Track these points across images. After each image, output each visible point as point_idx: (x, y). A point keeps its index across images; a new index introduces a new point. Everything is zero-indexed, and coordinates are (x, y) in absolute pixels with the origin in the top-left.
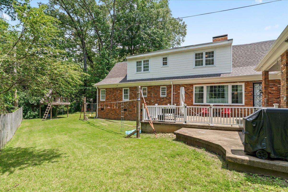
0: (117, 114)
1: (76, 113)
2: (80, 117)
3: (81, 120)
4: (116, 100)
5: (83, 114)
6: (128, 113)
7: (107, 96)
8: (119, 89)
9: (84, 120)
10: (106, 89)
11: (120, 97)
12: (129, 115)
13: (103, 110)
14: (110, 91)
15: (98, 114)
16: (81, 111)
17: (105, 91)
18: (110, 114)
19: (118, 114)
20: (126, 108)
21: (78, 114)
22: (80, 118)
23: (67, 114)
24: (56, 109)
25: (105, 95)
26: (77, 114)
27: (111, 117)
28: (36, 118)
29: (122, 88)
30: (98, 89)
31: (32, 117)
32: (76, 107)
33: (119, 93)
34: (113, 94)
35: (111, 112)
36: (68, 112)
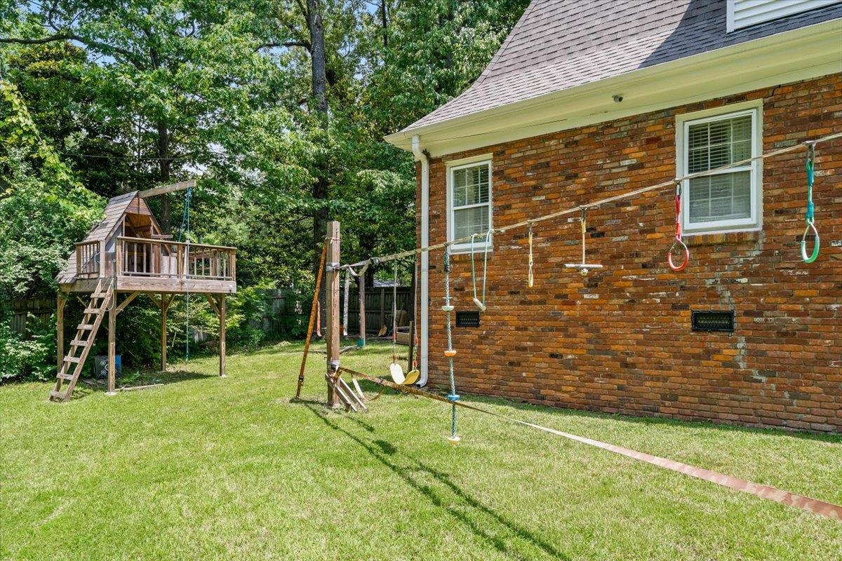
0: (608, 364)
1: (275, 348)
2: (301, 378)
3: (306, 402)
4: (602, 234)
5: (317, 359)
6: (752, 355)
7: (508, 207)
8: (633, 136)
9: (330, 404)
10: (500, 151)
11: (644, 208)
12: (771, 375)
13: (478, 326)
14: (535, 168)
15: (430, 358)
16: (302, 337)
17: (485, 169)
18: (543, 365)
19: (626, 365)
20: (721, 307)
21: (286, 357)
22: (300, 385)
23: (219, 354)
24: (160, 326)
25: (490, 203)
26: (279, 355)
27: (547, 386)
28: (36, 379)
29: (667, 117)
30: (431, 161)
31: (8, 376)
32: (273, 312)
33: (631, 168)
34: (572, 187)
35: (555, 342)
36: (223, 344)
